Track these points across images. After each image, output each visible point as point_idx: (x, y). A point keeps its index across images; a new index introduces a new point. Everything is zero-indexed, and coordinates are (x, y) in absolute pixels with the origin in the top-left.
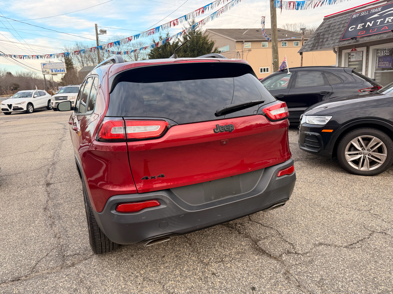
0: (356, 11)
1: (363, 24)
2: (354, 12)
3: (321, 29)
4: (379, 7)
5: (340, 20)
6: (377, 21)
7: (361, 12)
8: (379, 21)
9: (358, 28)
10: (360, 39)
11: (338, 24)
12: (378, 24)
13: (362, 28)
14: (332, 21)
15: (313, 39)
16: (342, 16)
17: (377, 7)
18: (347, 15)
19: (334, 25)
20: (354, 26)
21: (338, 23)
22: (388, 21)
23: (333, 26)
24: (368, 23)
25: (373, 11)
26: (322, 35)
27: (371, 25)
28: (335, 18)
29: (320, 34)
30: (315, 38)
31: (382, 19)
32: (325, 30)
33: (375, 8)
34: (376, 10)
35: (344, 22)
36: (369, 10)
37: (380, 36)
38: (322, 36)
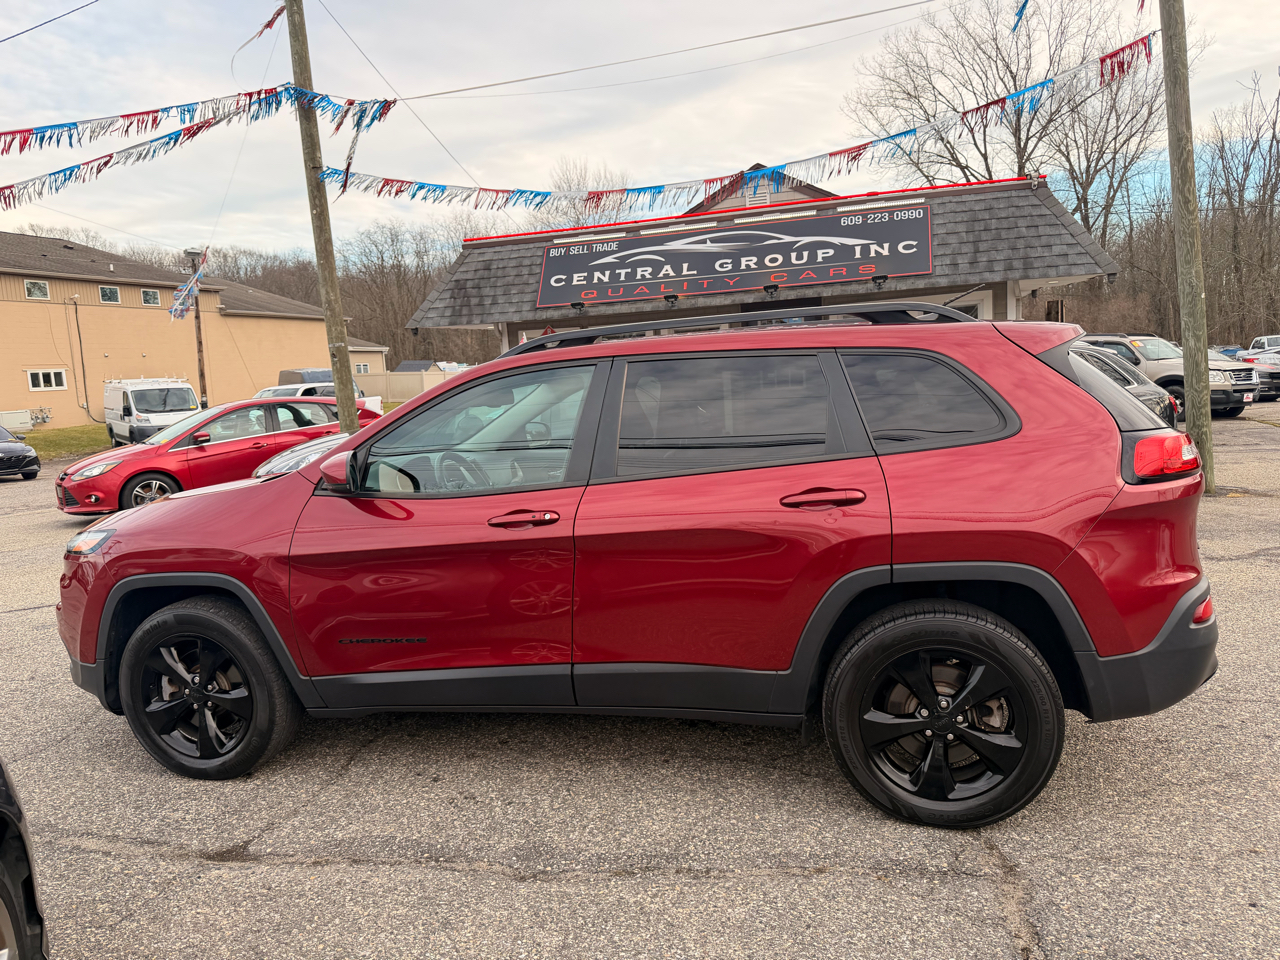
0: (556, 241)
1: (586, 274)
2: (549, 244)
3: (461, 269)
4: (613, 240)
5: (512, 256)
6: (617, 271)
7: (568, 246)
8: (623, 272)
9: (575, 283)
10: (590, 309)
11: (511, 265)
12: (622, 278)
13: (585, 282)
14: (489, 254)
15: (447, 295)
16: (515, 247)
17: (607, 241)
18: (531, 246)
19: (501, 266)
20: (564, 277)
21: (513, 263)
22: (643, 276)
23: (498, 268)
24: (597, 274)
25: (599, 248)
26: (473, 288)
27: (606, 279)
28: (498, 249)
29: (465, 284)
30: (453, 292)
31: (629, 270)
32: (478, 277)
33: (602, 242)
34: (606, 248)
35: (527, 262)
36: (589, 244)
37: (634, 306)
38: (474, 291)
